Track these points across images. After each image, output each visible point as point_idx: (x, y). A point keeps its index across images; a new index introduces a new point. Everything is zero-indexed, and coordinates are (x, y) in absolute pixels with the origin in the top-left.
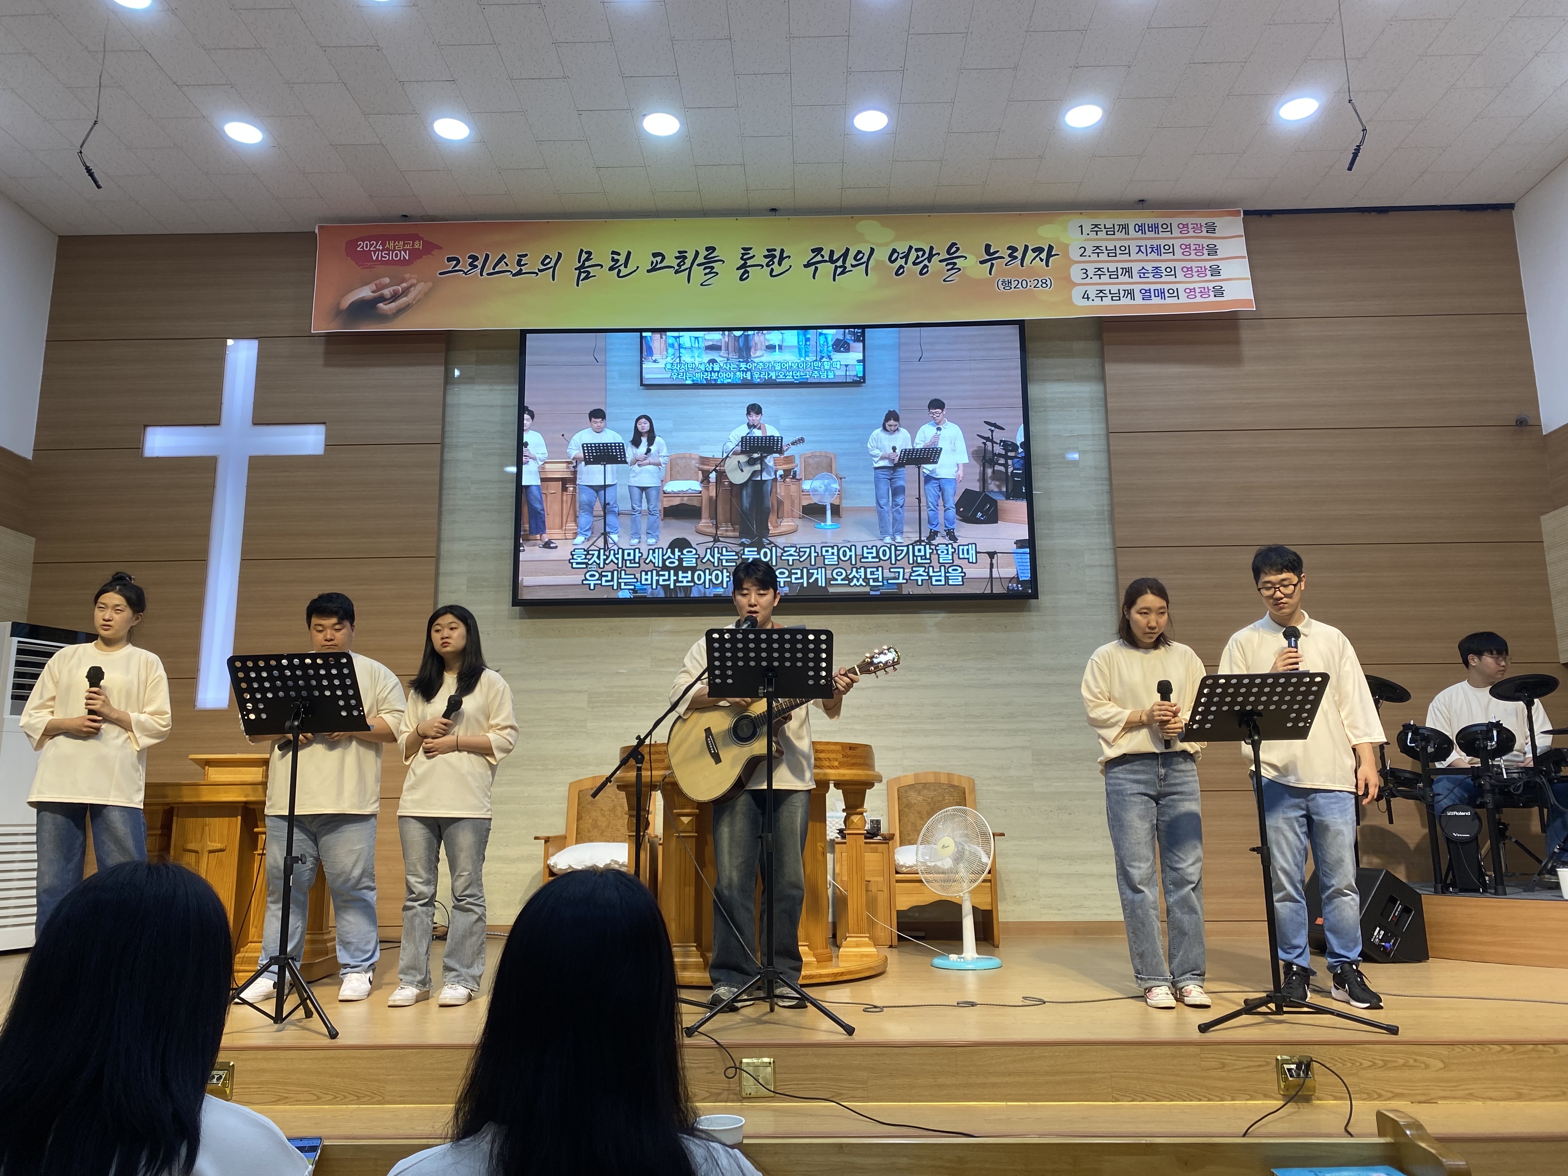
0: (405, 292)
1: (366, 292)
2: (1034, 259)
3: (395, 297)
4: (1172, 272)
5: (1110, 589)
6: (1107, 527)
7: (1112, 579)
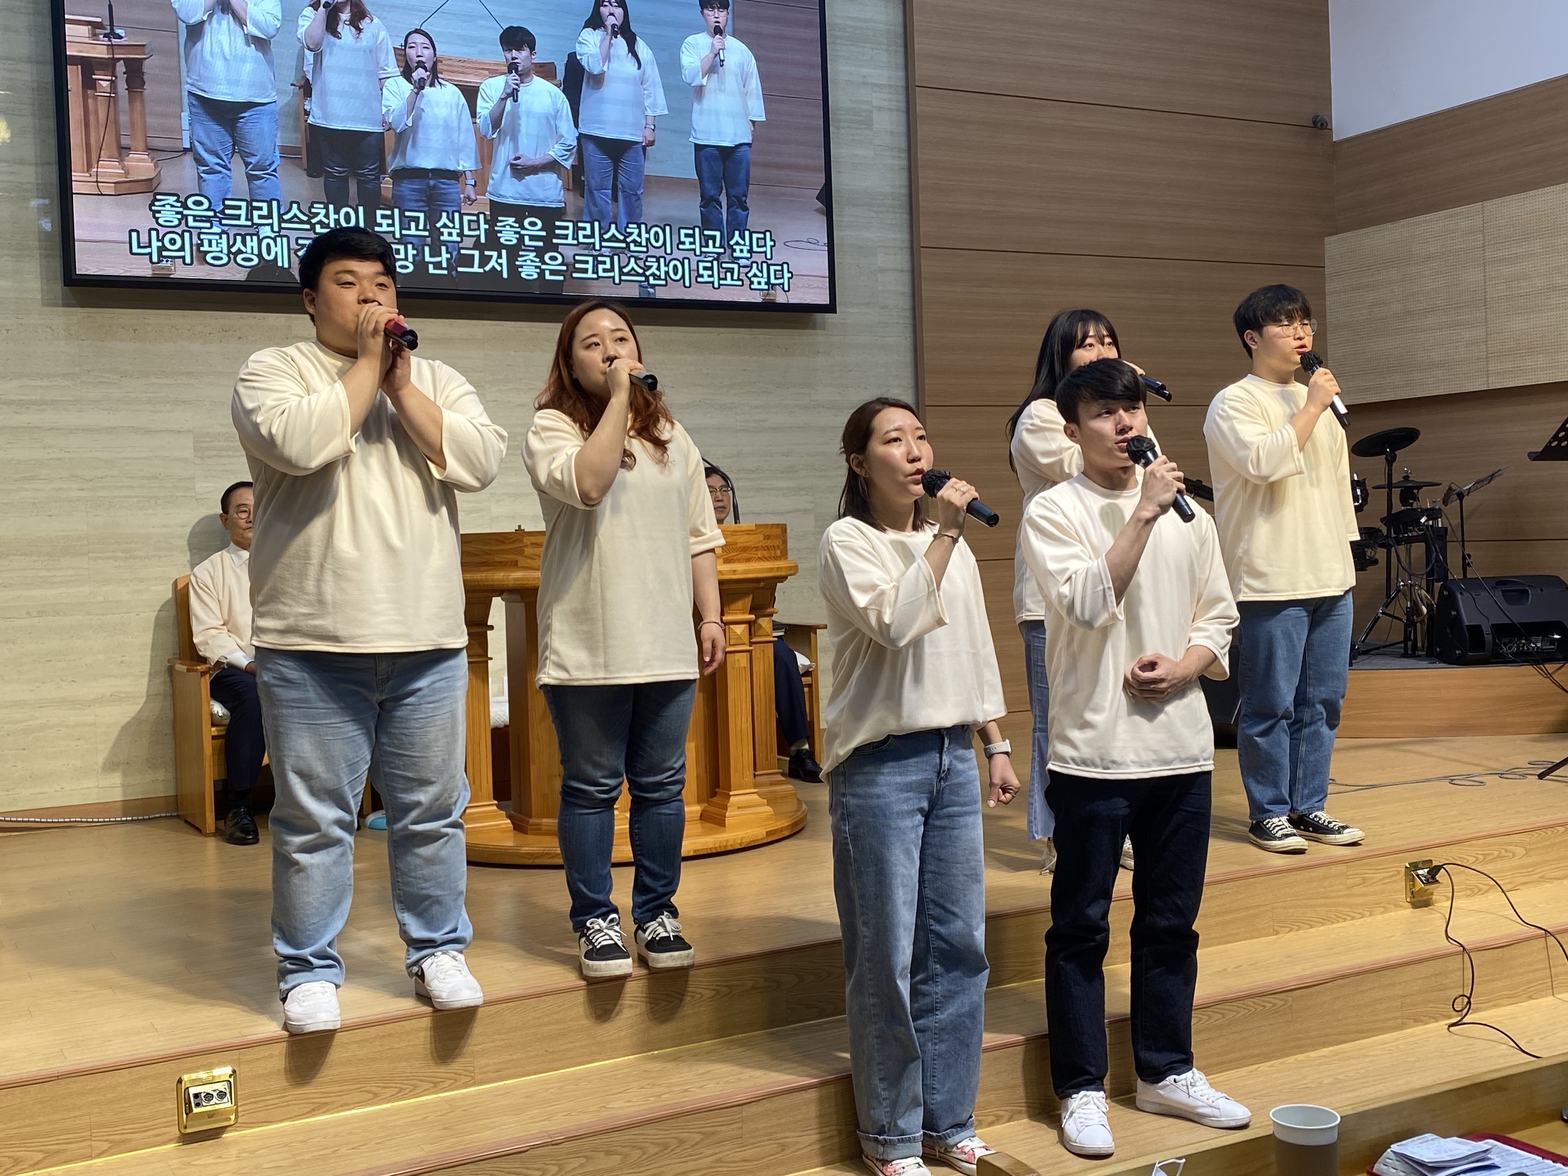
5: (905, 302)
6: (902, 218)
7: (907, 289)
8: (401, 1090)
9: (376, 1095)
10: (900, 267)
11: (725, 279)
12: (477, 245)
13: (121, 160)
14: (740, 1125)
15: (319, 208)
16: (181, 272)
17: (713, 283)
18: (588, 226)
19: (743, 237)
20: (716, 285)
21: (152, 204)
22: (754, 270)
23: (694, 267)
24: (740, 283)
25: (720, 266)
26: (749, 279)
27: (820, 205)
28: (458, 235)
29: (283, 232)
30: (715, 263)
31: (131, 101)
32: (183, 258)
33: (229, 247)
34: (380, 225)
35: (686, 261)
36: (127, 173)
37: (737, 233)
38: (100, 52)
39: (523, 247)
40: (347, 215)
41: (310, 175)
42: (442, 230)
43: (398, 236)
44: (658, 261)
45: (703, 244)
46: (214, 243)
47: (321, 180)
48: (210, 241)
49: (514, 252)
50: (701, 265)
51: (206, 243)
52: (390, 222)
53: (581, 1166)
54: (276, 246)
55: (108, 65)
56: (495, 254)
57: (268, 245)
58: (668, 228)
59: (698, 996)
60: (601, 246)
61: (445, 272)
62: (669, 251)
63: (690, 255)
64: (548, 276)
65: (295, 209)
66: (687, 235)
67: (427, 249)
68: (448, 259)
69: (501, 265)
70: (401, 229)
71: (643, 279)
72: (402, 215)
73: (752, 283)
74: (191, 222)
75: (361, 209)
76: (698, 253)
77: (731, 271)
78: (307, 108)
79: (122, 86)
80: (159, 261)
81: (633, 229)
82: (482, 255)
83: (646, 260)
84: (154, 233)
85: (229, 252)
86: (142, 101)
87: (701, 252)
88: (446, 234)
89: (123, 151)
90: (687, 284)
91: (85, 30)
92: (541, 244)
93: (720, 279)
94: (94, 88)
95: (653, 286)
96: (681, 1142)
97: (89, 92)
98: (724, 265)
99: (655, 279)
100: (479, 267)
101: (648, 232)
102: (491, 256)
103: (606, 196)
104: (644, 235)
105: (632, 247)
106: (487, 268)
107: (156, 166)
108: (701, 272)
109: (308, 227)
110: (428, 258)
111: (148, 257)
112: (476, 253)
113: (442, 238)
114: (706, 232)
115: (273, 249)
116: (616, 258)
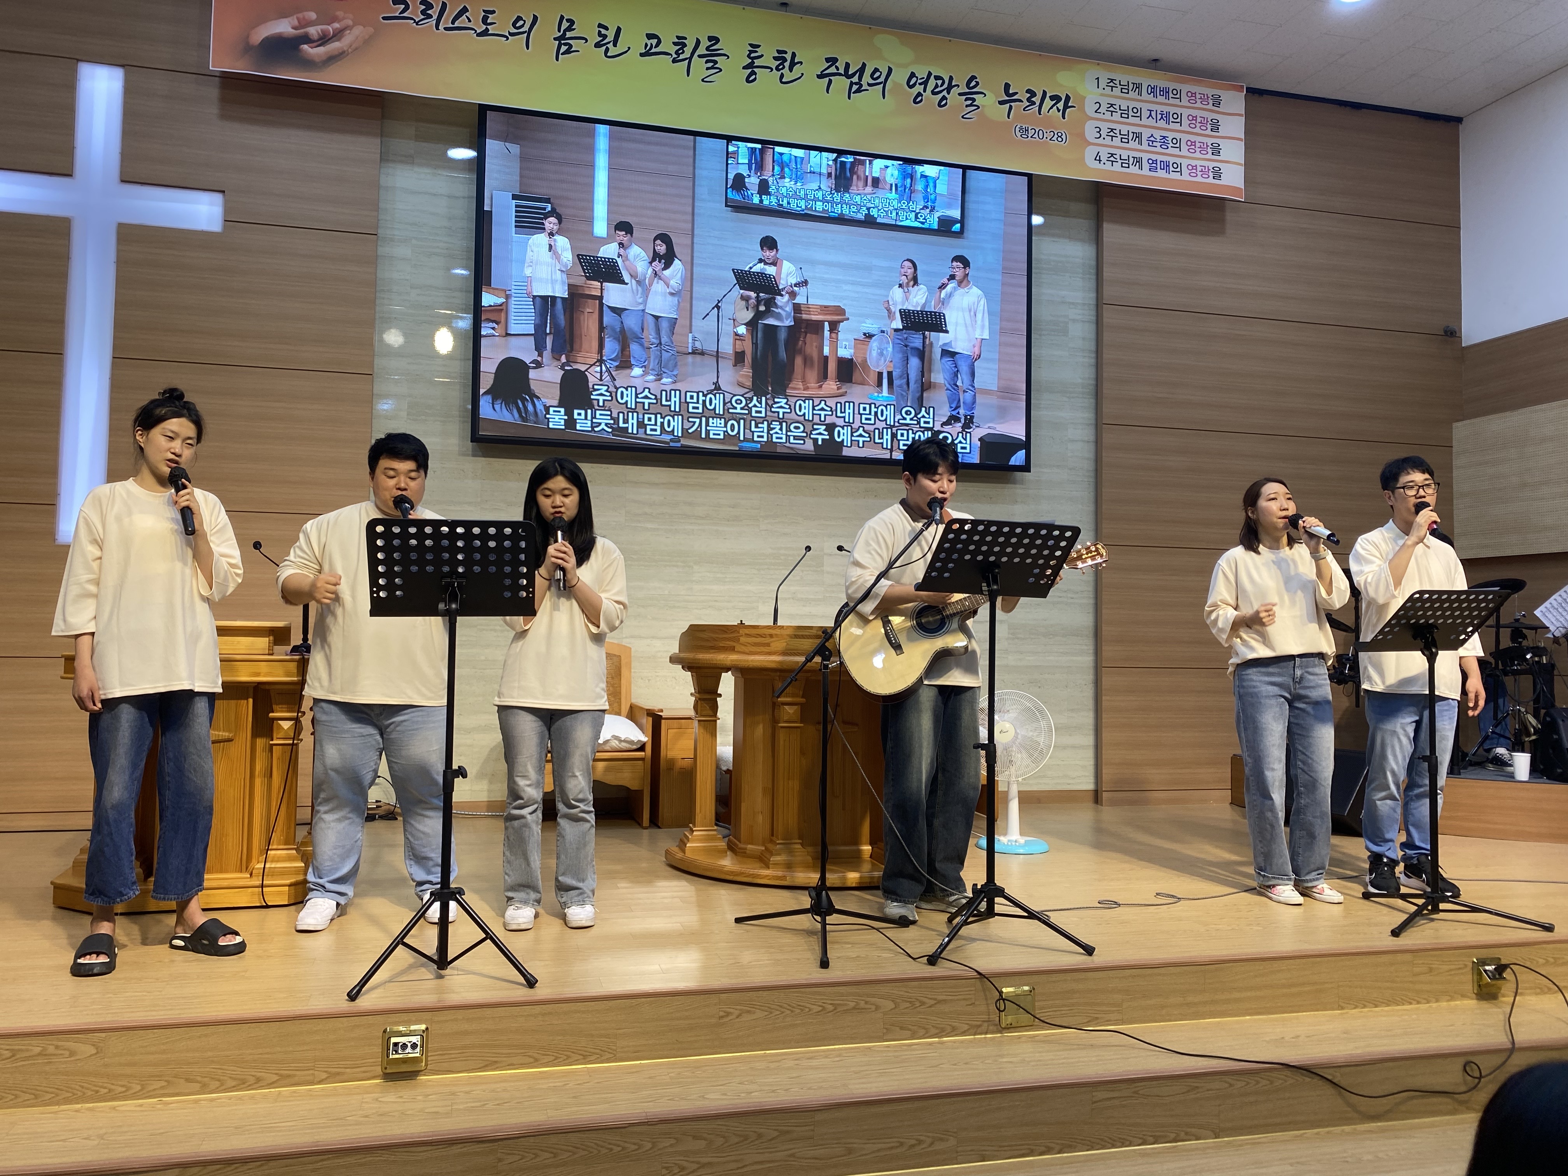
0: (338, 35)
1: (284, 27)
2: (1051, 108)
3: (324, 40)
4: (1177, 143)
5: (1089, 465)
6: (1090, 402)
7: (1091, 455)
8: (557, 1058)
9: (536, 1060)
10: (1086, 439)
14: (812, 1127)
53: (671, 1146)
59: (807, 1010)
96: (760, 1136)
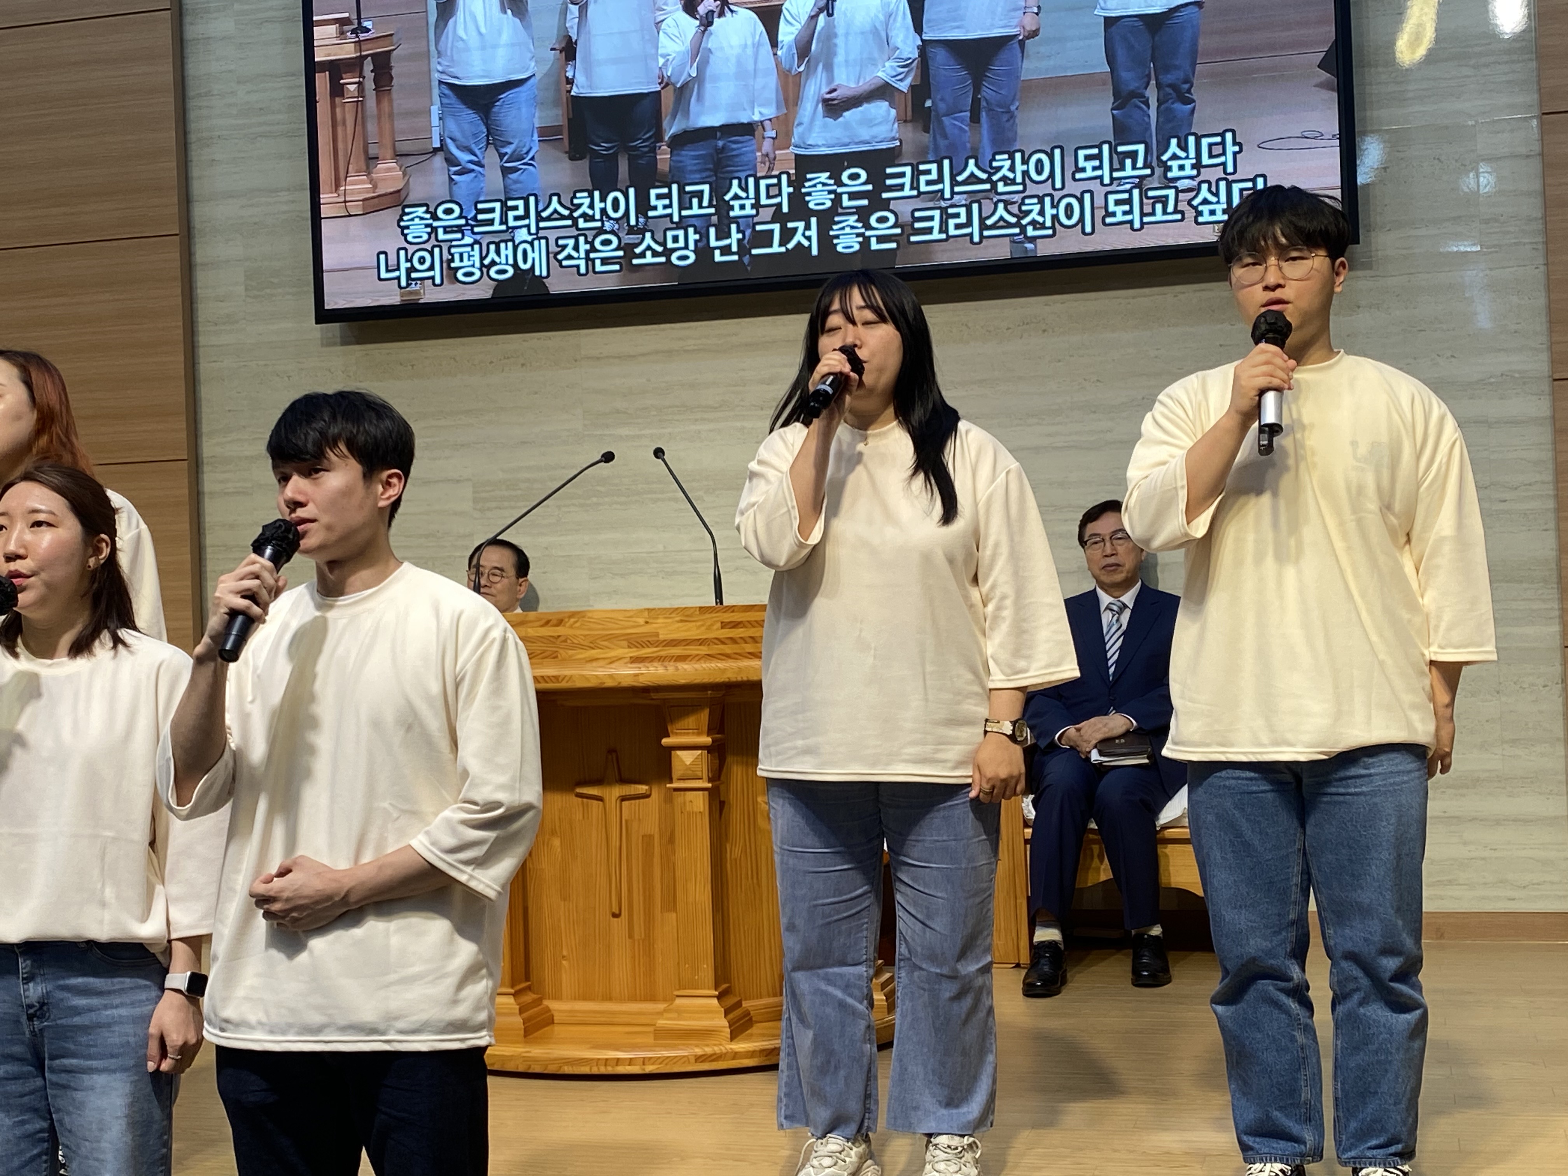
11: (1153, 214)
12: (778, 216)
13: (369, 173)
15: (583, 199)
16: (431, 295)
17: (1131, 222)
18: (934, 167)
19: (1184, 147)
20: (1137, 225)
21: (401, 220)
22: (1204, 193)
23: (1099, 201)
24: (1179, 217)
25: (1143, 195)
26: (1195, 208)
27: (1325, 76)
28: (753, 206)
29: (542, 233)
30: (1136, 192)
31: (379, 101)
32: (433, 278)
33: (482, 259)
34: (655, 208)
35: (1087, 197)
36: (375, 187)
37: (1174, 142)
38: (348, 51)
39: (840, 211)
40: (616, 201)
41: (571, 159)
42: (732, 203)
43: (676, 218)
44: (1041, 201)
45: (1116, 165)
46: (465, 256)
47: (585, 164)
48: (461, 255)
49: (827, 219)
50: (1112, 198)
51: (457, 257)
52: (667, 202)
54: (533, 251)
55: (354, 65)
56: (801, 225)
57: (525, 252)
58: (1057, 152)
60: (953, 193)
61: (736, 258)
62: (1058, 185)
63: (1095, 185)
64: (874, 246)
65: (555, 204)
66: (1088, 158)
67: (712, 231)
68: (739, 241)
69: (809, 238)
70: (681, 208)
71: (1017, 230)
72: (681, 191)
73: (1200, 213)
74: (441, 236)
75: (632, 191)
76: (1107, 180)
77: (1164, 200)
78: (570, 74)
79: (370, 85)
80: (408, 285)
81: (1003, 161)
82: (784, 229)
83: (1023, 203)
84: (402, 253)
85: (482, 265)
86: (391, 101)
87: (1112, 179)
88: (737, 208)
89: (371, 160)
90: (1088, 229)
91: (332, 29)
92: (865, 202)
93: (1143, 215)
94: (342, 95)
95: (1033, 239)
97: (337, 100)
98: (1151, 194)
99: (1035, 229)
100: (781, 245)
101: (1025, 162)
102: (795, 230)
103: (962, 121)
104: (1020, 167)
105: (1001, 187)
106: (790, 246)
107: (404, 174)
108: (1112, 208)
109: (569, 222)
110: (713, 243)
111: (396, 281)
112: (776, 227)
113: (732, 214)
114: (1121, 149)
115: (530, 255)
116: (975, 206)
